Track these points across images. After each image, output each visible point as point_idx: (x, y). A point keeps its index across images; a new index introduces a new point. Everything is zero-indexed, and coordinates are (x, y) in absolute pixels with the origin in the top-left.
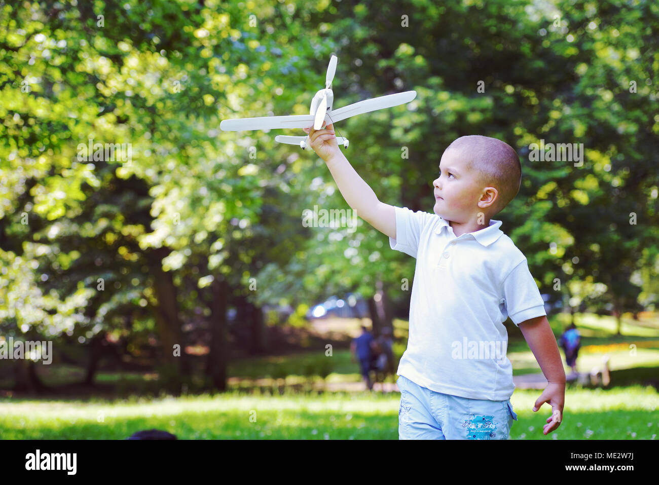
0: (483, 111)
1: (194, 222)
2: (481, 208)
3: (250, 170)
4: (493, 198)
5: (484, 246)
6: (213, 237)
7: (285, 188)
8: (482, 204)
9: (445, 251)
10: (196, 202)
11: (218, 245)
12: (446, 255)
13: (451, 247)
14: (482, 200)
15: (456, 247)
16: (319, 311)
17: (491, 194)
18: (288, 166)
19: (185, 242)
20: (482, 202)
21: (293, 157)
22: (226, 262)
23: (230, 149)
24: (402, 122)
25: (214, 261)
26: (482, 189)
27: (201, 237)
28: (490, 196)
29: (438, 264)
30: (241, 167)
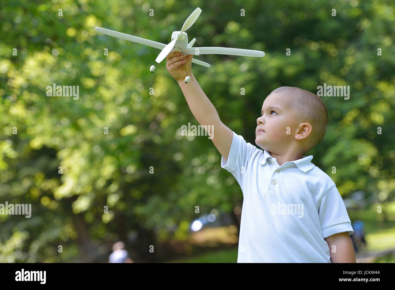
0: (296, 64)
1: (94, 173)
2: (297, 140)
3: (129, 130)
4: (308, 132)
5: (304, 172)
6: (109, 182)
7: (157, 140)
8: (298, 137)
9: (273, 178)
10: (92, 159)
11: (114, 187)
12: (274, 182)
13: (277, 175)
14: (298, 133)
15: (281, 174)
16: (197, 225)
17: (306, 129)
18: (158, 123)
19: (89, 189)
20: (298, 135)
21: (161, 116)
22: (122, 200)
23: (112, 117)
24: (237, 80)
25: (113, 200)
26: (298, 124)
27: (101, 183)
28: (305, 130)
29: (269, 190)
30: (122, 128)
